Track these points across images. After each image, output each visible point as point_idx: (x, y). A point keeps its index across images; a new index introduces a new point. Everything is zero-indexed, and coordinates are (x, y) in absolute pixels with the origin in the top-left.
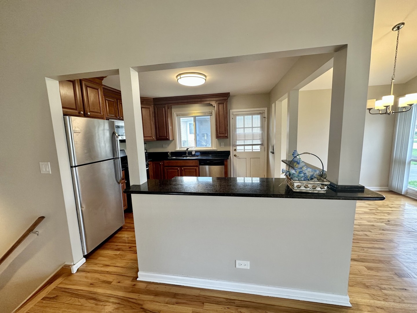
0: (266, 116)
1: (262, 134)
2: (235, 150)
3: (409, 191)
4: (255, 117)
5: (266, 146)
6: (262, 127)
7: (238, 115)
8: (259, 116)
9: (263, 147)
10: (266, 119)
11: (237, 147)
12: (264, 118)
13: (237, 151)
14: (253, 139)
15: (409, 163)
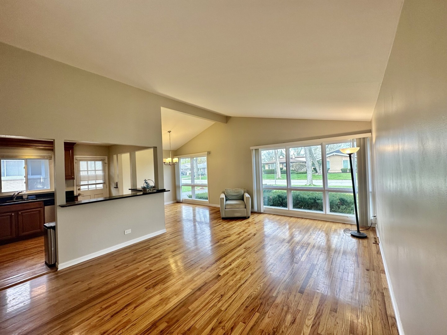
0: (106, 162)
1: (104, 176)
2: (79, 189)
3: (183, 200)
4: (97, 163)
5: (107, 184)
6: (104, 170)
7: (82, 160)
8: (101, 162)
9: (105, 185)
10: (107, 165)
11: (81, 186)
12: (105, 164)
13: (81, 190)
14: (97, 180)
15: (181, 187)
